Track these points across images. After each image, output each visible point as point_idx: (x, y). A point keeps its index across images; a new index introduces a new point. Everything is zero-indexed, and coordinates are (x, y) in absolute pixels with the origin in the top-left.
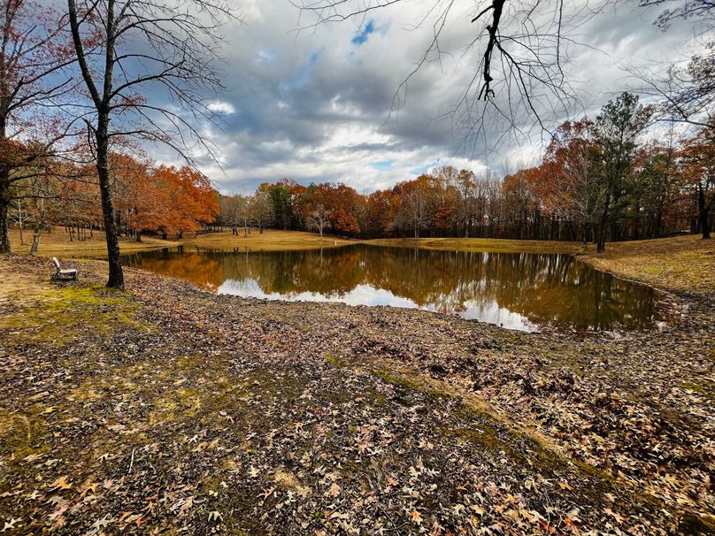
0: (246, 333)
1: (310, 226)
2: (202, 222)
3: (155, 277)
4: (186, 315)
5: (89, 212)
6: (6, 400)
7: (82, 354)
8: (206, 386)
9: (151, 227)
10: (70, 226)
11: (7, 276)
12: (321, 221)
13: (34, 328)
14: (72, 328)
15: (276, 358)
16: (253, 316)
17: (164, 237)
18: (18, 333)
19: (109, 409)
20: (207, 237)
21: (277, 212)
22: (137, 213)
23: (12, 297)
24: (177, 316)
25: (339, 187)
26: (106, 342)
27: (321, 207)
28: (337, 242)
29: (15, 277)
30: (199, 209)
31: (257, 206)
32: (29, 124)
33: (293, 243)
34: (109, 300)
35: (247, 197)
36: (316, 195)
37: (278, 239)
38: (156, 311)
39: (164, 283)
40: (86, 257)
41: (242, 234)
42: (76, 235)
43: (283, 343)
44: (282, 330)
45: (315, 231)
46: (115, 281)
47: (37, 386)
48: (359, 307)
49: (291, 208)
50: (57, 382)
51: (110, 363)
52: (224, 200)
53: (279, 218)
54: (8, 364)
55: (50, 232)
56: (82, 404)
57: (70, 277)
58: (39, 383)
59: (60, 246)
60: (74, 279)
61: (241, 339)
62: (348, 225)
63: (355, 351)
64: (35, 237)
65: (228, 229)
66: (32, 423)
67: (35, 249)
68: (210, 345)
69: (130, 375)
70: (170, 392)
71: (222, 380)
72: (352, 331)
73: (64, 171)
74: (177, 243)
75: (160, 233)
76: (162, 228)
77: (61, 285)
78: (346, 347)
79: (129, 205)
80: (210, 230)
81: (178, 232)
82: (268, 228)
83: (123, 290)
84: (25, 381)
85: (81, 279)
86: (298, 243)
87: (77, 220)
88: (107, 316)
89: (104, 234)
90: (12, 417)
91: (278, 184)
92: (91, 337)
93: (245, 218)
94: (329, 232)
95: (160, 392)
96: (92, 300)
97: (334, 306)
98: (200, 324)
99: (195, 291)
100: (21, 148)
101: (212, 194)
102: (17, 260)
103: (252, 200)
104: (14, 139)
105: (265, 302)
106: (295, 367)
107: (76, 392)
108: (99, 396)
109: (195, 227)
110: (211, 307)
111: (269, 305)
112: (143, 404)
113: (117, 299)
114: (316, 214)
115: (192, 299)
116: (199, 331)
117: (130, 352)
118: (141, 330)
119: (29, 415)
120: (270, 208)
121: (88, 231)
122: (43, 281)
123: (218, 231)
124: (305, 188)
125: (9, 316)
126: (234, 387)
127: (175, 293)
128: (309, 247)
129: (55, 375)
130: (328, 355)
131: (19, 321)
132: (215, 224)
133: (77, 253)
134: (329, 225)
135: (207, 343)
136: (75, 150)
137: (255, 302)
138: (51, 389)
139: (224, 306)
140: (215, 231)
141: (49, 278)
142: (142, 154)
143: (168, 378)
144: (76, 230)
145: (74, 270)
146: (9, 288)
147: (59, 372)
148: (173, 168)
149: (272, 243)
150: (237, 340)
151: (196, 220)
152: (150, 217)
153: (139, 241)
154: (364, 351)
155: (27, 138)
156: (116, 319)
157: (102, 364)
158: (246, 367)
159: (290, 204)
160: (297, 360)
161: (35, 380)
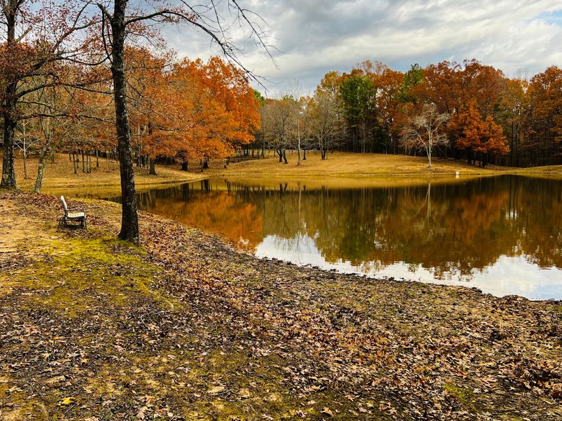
0: (306, 326)
1: (407, 143)
2: (236, 143)
3: (175, 227)
4: (219, 288)
5: (95, 132)
6: (24, 380)
7: (97, 330)
8: (252, 402)
9: (168, 152)
10: (75, 153)
11: (14, 219)
12: (429, 133)
13: (46, 289)
14: (83, 295)
15: (356, 375)
16: (314, 298)
17: (184, 168)
18: (30, 294)
19: (131, 412)
20: (243, 166)
21: (350, 121)
22: (150, 132)
23: (22, 246)
24: (206, 288)
25: (468, 68)
26: (122, 318)
27: (431, 108)
28: (460, 173)
29: (23, 221)
30: (232, 123)
31: (318, 113)
32: (38, 20)
33: (377, 175)
34: (123, 258)
35: (302, 99)
36: (422, 86)
37: (351, 169)
38: (178, 278)
39: (187, 237)
40: (90, 196)
41: (293, 160)
42: (80, 165)
43: (367, 351)
44: (364, 326)
45: (418, 153)
46: (129, 231)
47: (53, 367)
48: (510, 300)
49: (375, 113)
50: (72, 365)
51: (129, 348)
52: (269, 107)
53: (353, 131)
54: (23, 333)
55: (53, 162)
56: (101, 399)
57: (77, 224)
58: (55, 363)
59: (64, 180)
60: (82, 226)
61: (298, 335)
62: (484, 139)
63: (504, 383)
64: (40, 168)
65: (272, 153)
66: (51, 414)
67: (38, 184)
68: (254, 339)
69: (153, 369)
70: (204, 403)
71: (274, 398)
72: (498, 345)
73: (71, 78)
74: (200, 177)
75: (179, 160)
76: (182, 154)
77: (68, 234)
78: (484, 373)
79: (143, 121)
80: (246, 155)
81: (203, 158)
82: (334, 149)
83: (137, 245)
84: (41, 358)
85: (90, 227)
86: (387, 175)
87: (81, 144)
88: (122, 281)
89: (117, 163)
90: (31, 403)
91: (354, 72)
92: (104, 308)
93: (299, 134)
94: (443, 154)
95: (191, 402)
96: (103, 256)
97: (459, 293)
98: (238, 303)
99: (228, 252)
100: (30, 53)
101: (251, 98)
102: (23, 199)
103: (311, 104)
104: (23, 41)
105: (332, 276)
106: (390, 395)
107: (94, 382)
108: (118, 393)
109: (225, 152)
110: (251, 277)
111: (339, 282)
112: (170, 415)
113: (131, 257)
114: (421, 121)
115: (224, 263)
116: (237, 314)
117: (152, 336)
118: (162, 305)
119: (47, 403)
120: (338, 115)
121: (93, 159)
122: (50, 227)
123: (258, 157)
124: (401, 75)
125: (19, 272)
126: (293, 412)
127: (200, 252)
128: (406, 182)
129: (70, 355)
130: (450, 384)
131: (30, 278)
132: (254, 146)
133: (82, 189)
134: (446, 142)
135: (249, 333)
136: (84, 47)
137: (316, 274)
138: (67, 372)
139: (269, 277)
140: (253, 157)
141: (55, 224)
142: (161, 44)
143: (200, 382)
144: (80, 157)
145: (82, 214)
146: (17, 235)
147: (73, 351)
148: (198, 61)
149: (340, 175)
150: (292, 336)
151: (227, 140)
152: (167, 137)
153: (152, 173)
154: (523, 388)
155: (35, 38)
156: (132, 286)
157: (120, 349)
158: (310, 382)
159: (373, 105)
160: (393, 384)
161: (50, 359)
